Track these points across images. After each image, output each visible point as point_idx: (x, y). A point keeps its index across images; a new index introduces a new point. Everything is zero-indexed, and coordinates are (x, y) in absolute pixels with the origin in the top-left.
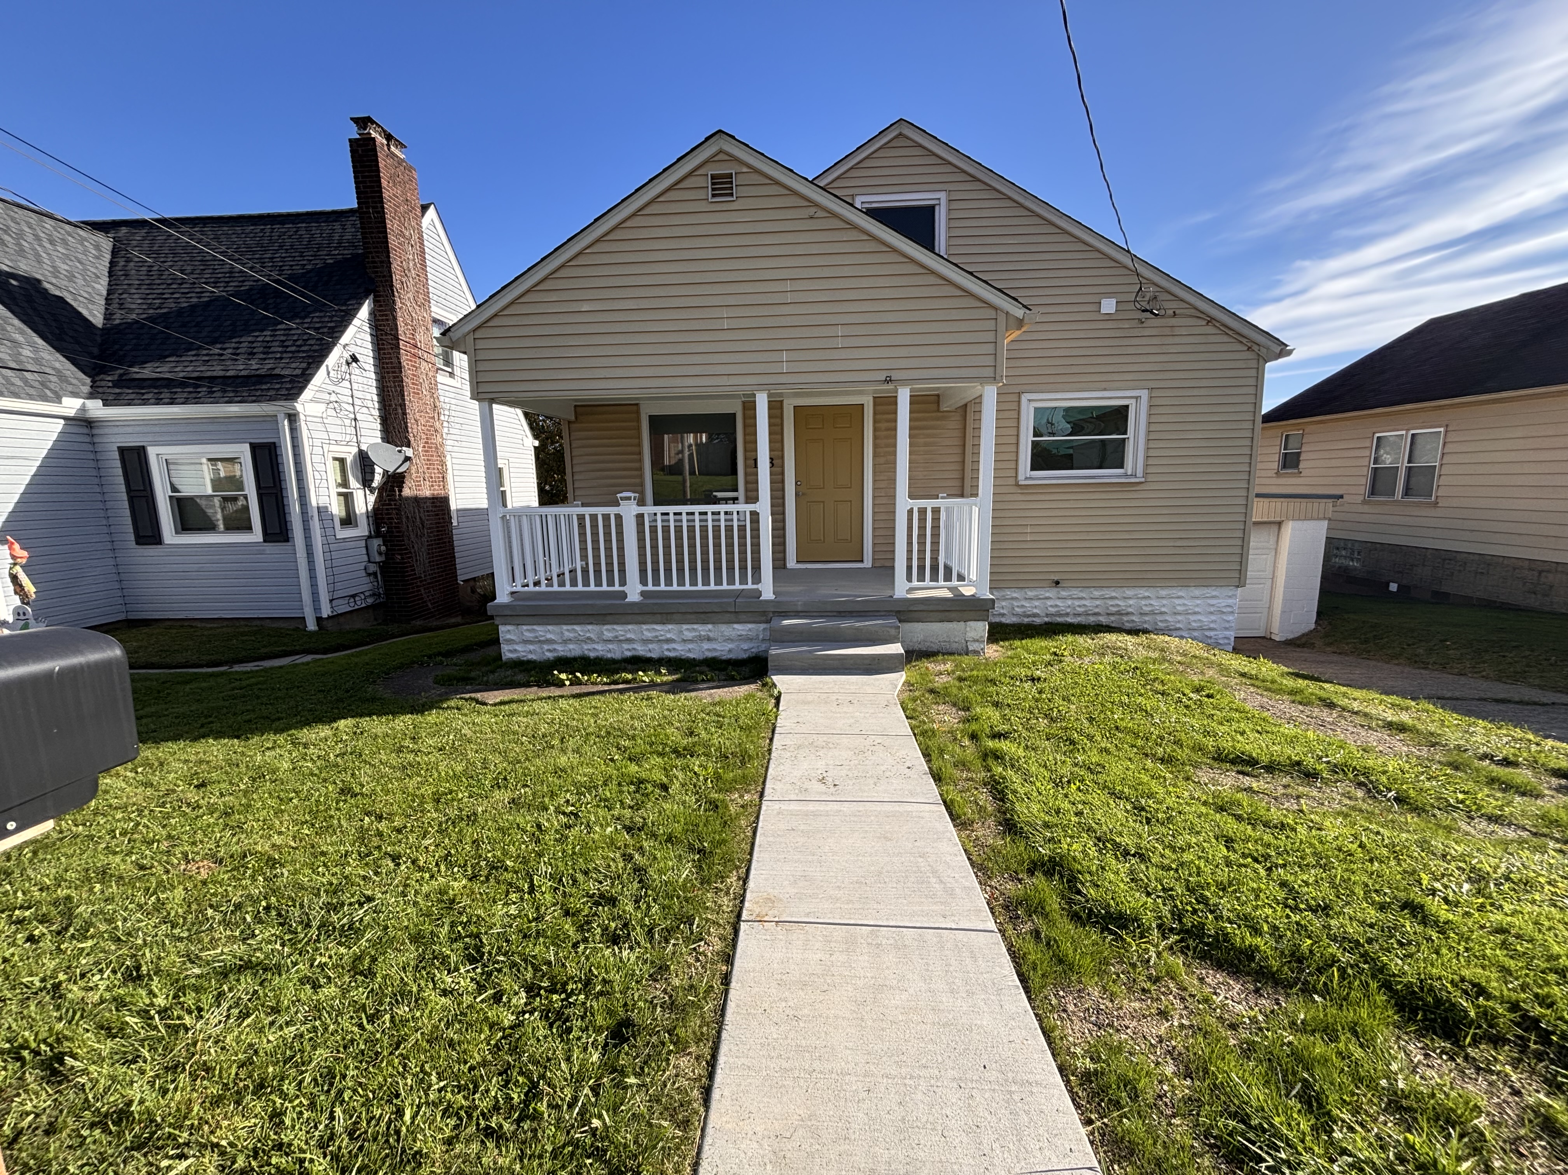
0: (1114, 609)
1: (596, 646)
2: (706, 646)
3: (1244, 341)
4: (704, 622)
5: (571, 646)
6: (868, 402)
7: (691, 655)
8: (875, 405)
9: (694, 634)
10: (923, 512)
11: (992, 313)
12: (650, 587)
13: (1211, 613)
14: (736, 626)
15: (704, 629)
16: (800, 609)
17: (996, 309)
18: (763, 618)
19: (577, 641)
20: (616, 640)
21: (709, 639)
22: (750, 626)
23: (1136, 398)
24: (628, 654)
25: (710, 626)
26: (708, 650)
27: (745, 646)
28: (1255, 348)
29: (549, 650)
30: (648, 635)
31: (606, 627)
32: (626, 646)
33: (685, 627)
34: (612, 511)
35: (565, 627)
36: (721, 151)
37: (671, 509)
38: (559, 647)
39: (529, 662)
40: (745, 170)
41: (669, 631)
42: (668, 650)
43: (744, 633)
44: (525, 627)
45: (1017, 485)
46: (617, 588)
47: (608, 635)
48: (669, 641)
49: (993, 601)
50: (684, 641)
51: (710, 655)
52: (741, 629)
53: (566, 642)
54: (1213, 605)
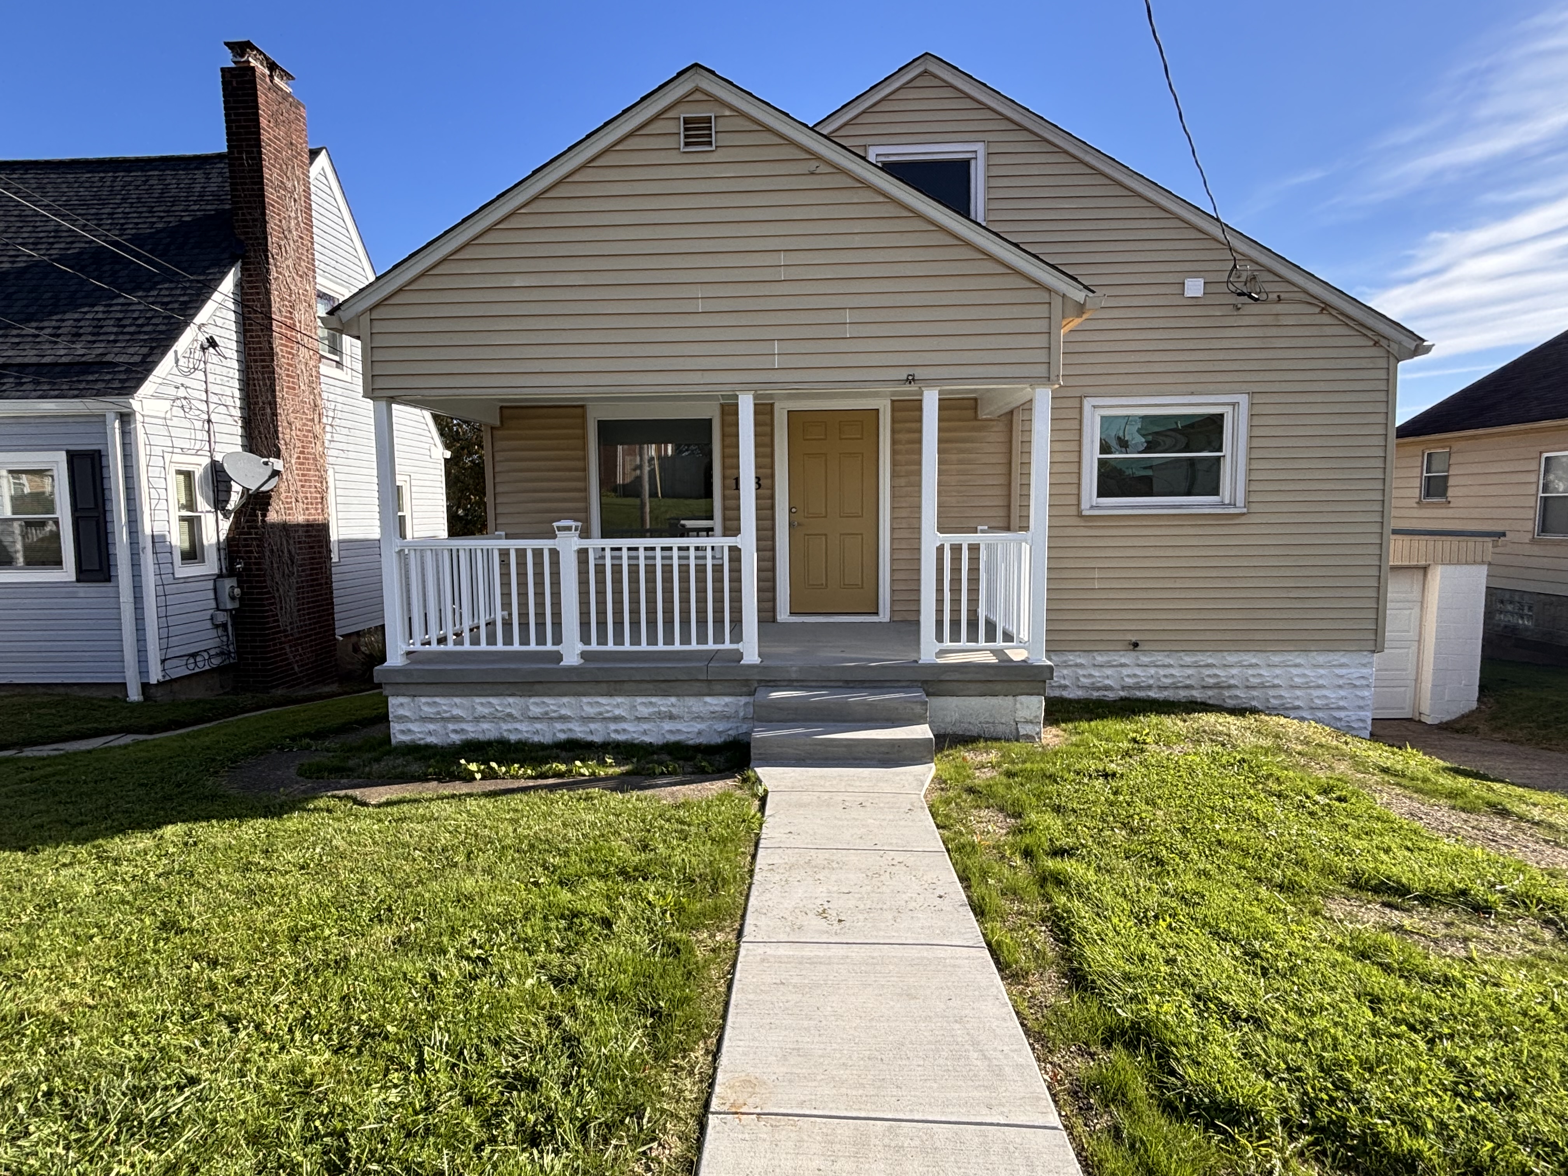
0: (1212, 681)
1: (518, 726)
2: (667, 726)
3: (1369, 333)
4: (666, 694)
5: (485, 726)
6: (884, 406)
7: (647, 739)
8: (893, 410)
9: (651, 710)
10: (956, 549)
11: (1044, 296)
12: (594, 646)
13: (1340, 687)
14: (708, 699)
15: (664, 704)
16: (794, 676)
17: (1049, 290)
18: (744, 689)
19: (494, 718)
20: (546, 718)
21: (671, 717)
22: (727, 699)
23: (1234, 404)
24: (562, 736)
25: (673, 700)
26: (671, 732)
27: (720, 726)
28: (1384, 342)
29: (455, 731)
30: (590, 711)
31: (533, 700)
32: (558, 726)
33: (639, 700)
34: (545, 544)
35: (478, 700)
36: (697, 89)
37: (625, 543)
38: (468, 727)
39: (427, 746)
40: (727, 113)
41: (618, 706)
42: (616, 731)
43: (717, 709)
44: (424, 700)
45: (1080, 515)
46: (549, 647)
47: (536, 711)
48: (617, 719)
49: (1050, 668)
50: (638, 719)
51: (672, 738)
52: (716, 703)
53: (477, 720)
54: (1342, 677)
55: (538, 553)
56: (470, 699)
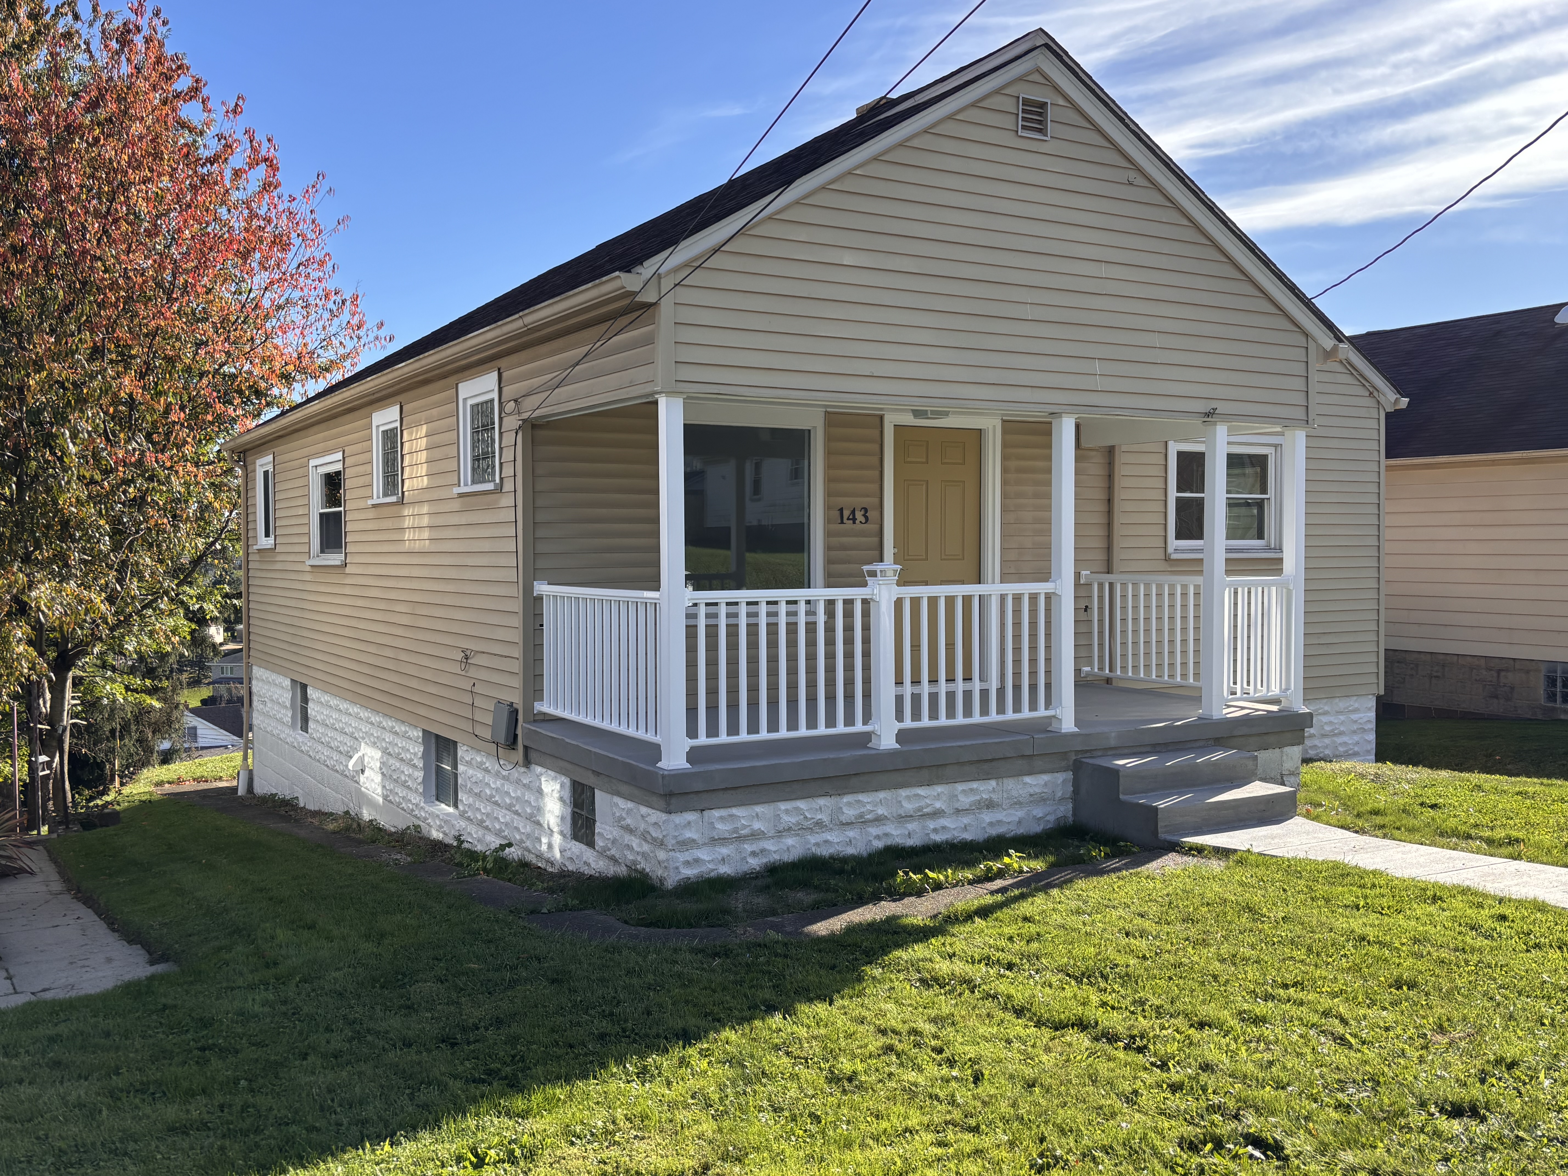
1: (828, 836)
2: (987, 817)
3: (1367, 384)
4: (986, 777)
5: (790, 841)
6: (992, 426)
7: (968, 836)
8: (1005, 432)
9: (973, 798)
11: (1302, 340)
13: (1354, 732)
14: (1028, 779)
15: (986, 788)
16: (1113, 743)
17: (1307, 335)
18: (1064, 764)
19: (800, 829)
20: (861, 822)
21: (990, 805)
22: (1046, 777)
23: (1276, 446)
24: (879, 844)
25: (993, 783)
26: (991, 824)
27: (1039, 812)
28: (1375, 394)
29: (754, 854)
30: (909, 807)
31: (846, 799)
32: (874, 831)
33: (960, 787)
34: (856, 593)
35: (783, 806)
36: (1038, 71)
38: (769, 845)
40: (1061, 102)
41: (938, 797)
42: (935, 830)
43: (1037, 790)
44: (716, 813)
45: (1167, 559)
46: (859, 727)
47: (850, 813)
48: (937, 814)
49: (1310, 715)
50: (958, 811)
51: (994, 832)
52: (1036, 783)
53: (780, 833)
54: (1356, 722)
55: (849, 603)
56: (772, 806)
